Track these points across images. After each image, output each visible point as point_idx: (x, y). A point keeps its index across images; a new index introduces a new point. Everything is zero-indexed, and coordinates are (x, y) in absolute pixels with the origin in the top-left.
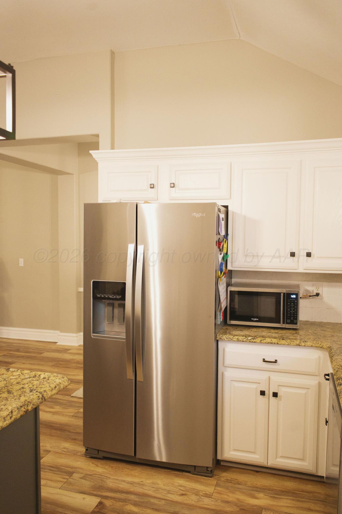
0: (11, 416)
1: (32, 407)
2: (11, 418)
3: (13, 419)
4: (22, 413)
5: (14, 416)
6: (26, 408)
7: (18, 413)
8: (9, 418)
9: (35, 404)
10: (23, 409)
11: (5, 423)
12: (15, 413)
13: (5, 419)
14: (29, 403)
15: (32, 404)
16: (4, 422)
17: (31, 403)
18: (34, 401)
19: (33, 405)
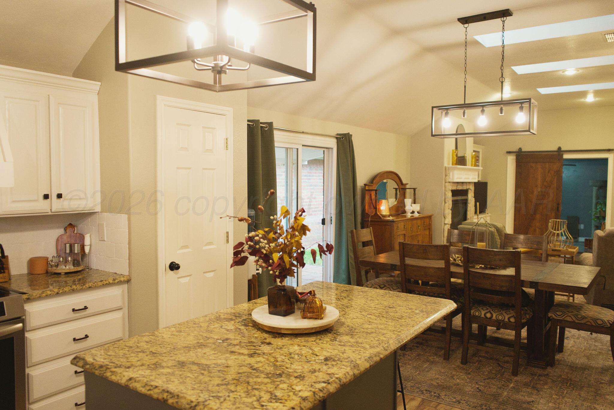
0: (152, 388)
1: (173, 403)
2: (150, 390)
3: (149, 392)
4: (160, 397)
5: (153, 391)
6: (169, 397)
7: (158, 394)
8: (148, 388)
9: (180, 404)
10: (165, 395)
11: (141, 389)
12: (156, 390)
13: (146, 386)
14: (176, 397)
15: (177, 400)
16: (142, 387)
17: (178, 398)
18: (183, 401)
19: (177, 402)
